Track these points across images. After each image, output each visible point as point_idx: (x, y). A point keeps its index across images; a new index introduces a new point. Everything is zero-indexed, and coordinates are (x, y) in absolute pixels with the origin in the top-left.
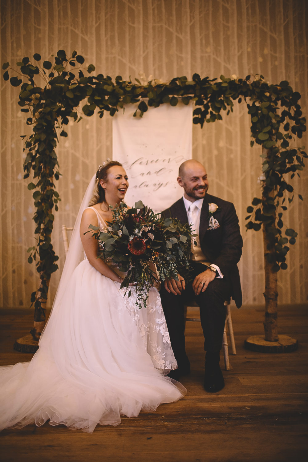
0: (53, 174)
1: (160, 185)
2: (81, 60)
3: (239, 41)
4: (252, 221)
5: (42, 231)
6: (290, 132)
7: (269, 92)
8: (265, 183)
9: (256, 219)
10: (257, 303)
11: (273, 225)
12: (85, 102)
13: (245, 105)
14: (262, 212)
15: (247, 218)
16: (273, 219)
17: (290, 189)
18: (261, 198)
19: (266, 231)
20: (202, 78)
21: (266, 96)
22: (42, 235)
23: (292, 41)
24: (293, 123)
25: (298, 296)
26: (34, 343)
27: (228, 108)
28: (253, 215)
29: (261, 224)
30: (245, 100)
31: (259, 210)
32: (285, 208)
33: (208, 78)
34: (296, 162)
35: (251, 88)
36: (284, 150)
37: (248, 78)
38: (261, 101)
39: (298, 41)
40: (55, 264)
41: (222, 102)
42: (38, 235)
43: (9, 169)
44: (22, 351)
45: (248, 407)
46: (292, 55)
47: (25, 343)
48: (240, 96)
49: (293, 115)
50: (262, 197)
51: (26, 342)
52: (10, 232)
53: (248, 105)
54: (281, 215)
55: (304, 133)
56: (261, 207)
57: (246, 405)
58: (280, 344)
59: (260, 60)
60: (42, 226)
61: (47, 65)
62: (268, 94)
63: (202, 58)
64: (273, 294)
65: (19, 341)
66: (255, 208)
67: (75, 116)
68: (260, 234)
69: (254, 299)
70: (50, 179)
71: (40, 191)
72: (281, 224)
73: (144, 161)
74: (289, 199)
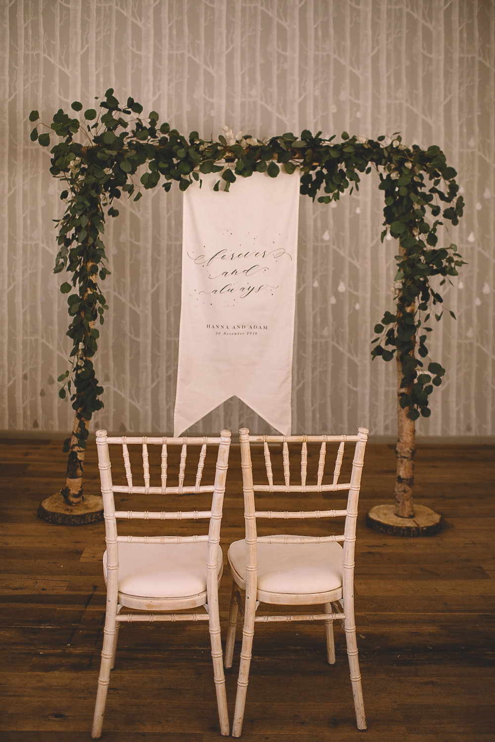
0: (98, 270)
1: (250, 289)
2: (138, 108)
3: (374, 33)
4: (381, 345)
5: (80, 353)
6: (440, 218)
7: (411, 162)
8: (401, 293)
9: (388, 344)
10: (389, 433)
11: (410, 353)
12: (144, 169)
13: (377, 177)
14: (396, 335)
15: (374, 341)
16: (412, 345)
18: (395, 315)
19: (401, 359)
20: (313, 134)
21: (406, 168)
22: (81, 358)
23: (456, 35)
24: (445, 206)
25: (453, 424)
26: (67, 510)
27: (352, 184)
28: (383, 336)
29: (394, 351)
30: (377, 169)
31: (391, 332)
32: (430, 330)
33: (320, 134)
35: (385, 154)
36: (430, 248)
37: (382, 139)
38: (400, 173)
39: (465, 36)
40: (98, 400)
41: (342, 175)
42: (75, 359)
44: (50, 521)
45: (364, 635)
46: (456, 56)
47: (54, 510)
48: (370, 164)
49: (446, 195)
50: (398, 312)
51: (56, 506)
53: (381, 176)
54: (423, 338)
56: (395, 326)
57: (361, 631)
58: (417, 524)
60: (81, 346)
62: (409, 165)
63: (315, 58)
64: (408, 452)
65: (45, 504)
66: (387, 328)
67: (130, 189)
68: (393, 364)
69: (386, 428)
70: (92, 278)
71: (79, 295)
72: (424, 351)
73: (228, 254)
74: (436, 316)
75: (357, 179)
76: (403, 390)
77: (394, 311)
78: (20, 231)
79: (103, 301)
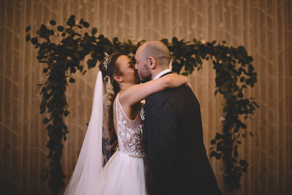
0: (63, 112)
2: (87, 25)
4: (214, 151)
5: (53, 156)
6: (245, 83)
7: (230, 54)
8: (225, 123)
9: (218, 150)
13: (212, 62)
14: (222, 145)
15: (211, 149)
16: (230, 150)
17: (244, 126)
20: (179, 40)
21: (227, 57)
22: (53, 159)
24: (247, 77)
27: (199, 65)
28: (215, 146)
29: (221, 154)
30: (212, 58)
31: (220, 143)
32: (240, 142)
33: (183, 40)
34: (249, 108)
35: (216, 50)
36: (239, 99)
37: (214, 42)
38: (224, 60)
41: (194, 61)
42: (50, 160)
43: (30, 89)
46: (248, 7)
48: (208, 55)
49: (247, 72)
50: (223, 133)
52: (29, 137)
53: (214, 62)
54: (236, 147)
55: (255, 84)
56: (222, 141)
59: (224, 10)
60: (54, 153)
61: (60, 29)
62: (228, 55)
63: (181, 7)
66: (217, 142)
67: (81, 68)
70: (60, 116)
71: (53, 125)
72: (236, 154)
74: (243, 135)
75: (201, 63)
76: (226, 175)
77: (221, 133)
78: (30, 93)
79: (66, 128)
